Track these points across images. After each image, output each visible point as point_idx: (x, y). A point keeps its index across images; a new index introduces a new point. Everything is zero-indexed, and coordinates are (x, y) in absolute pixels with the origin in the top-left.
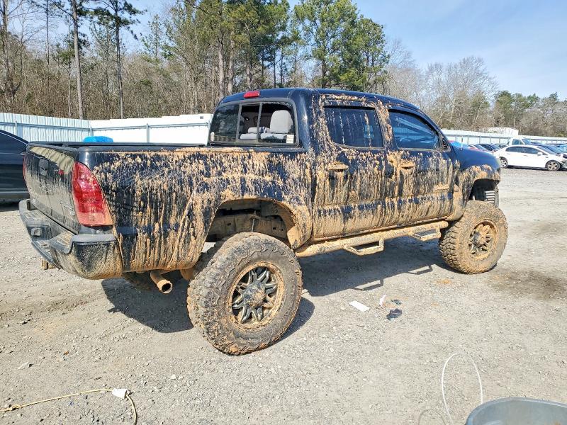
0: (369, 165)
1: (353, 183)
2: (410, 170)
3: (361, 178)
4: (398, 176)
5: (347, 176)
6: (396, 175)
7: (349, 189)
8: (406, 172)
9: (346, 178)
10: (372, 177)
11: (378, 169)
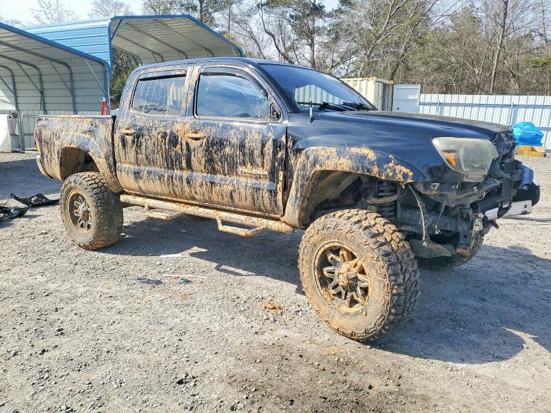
0: (154, 131)
1: (139, 146)
2: (199, 141)
3: (146, 143)
4: (184, 147)
5: (134, 140)
6: (181, 145)
7: (137, 153)
8: (193, 144)
9: (133, 142)
10: (156, 144)
11: (162, 137)
